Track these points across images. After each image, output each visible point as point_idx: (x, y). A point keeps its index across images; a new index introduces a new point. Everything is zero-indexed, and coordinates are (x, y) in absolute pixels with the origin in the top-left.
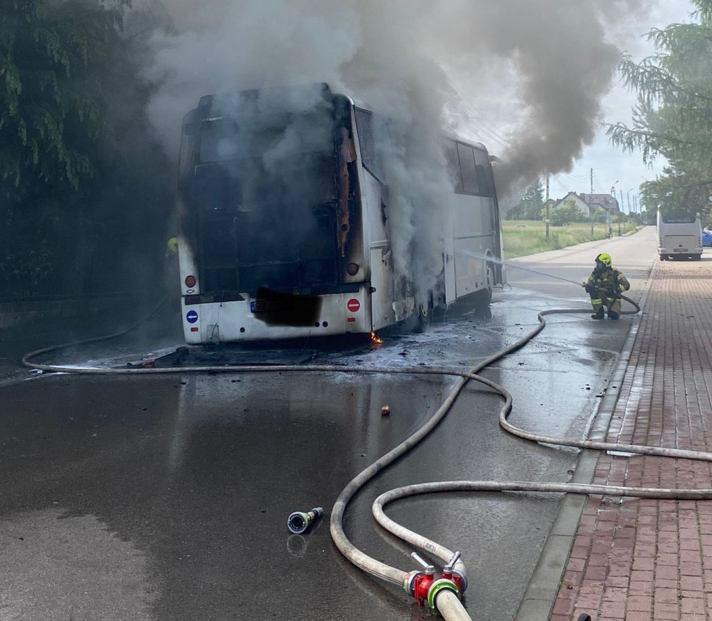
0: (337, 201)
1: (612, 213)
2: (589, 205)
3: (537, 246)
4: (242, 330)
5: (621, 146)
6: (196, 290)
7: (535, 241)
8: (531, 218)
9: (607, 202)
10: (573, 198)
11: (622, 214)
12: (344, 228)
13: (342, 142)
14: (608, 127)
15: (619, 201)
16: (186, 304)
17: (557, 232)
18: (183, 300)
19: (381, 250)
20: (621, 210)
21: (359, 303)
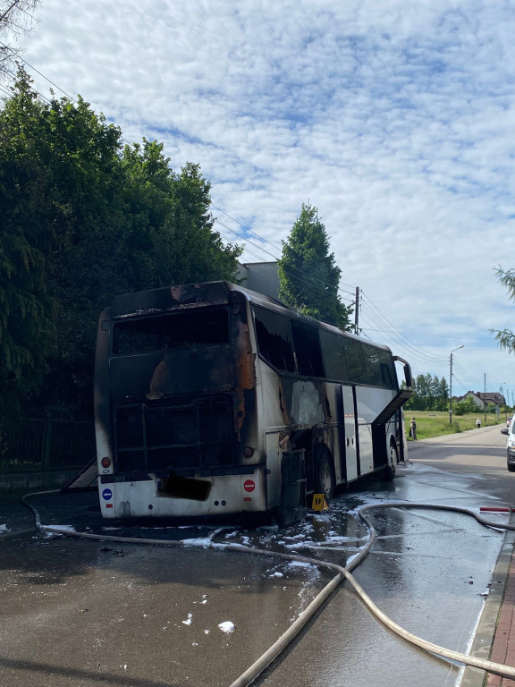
0: (233, 389)
1: (500, 406)
2: (483, 400)
3: (443, 430)
4: (151, 507)
5: (508, 349)
6: (110, 470)
7: (442, 426)
8: (440, 409)
9: (496, 398)
10: (471, 395)
11: (508, 407)
12: (240, 414)
13: (238, 336)
14: (497, 333)
15: (506, 397)
16: (102, 483)
17: (459, 419)
18: (99, 479)
19: (278, 435)
20: (507, 404)
21: (253, 483)
